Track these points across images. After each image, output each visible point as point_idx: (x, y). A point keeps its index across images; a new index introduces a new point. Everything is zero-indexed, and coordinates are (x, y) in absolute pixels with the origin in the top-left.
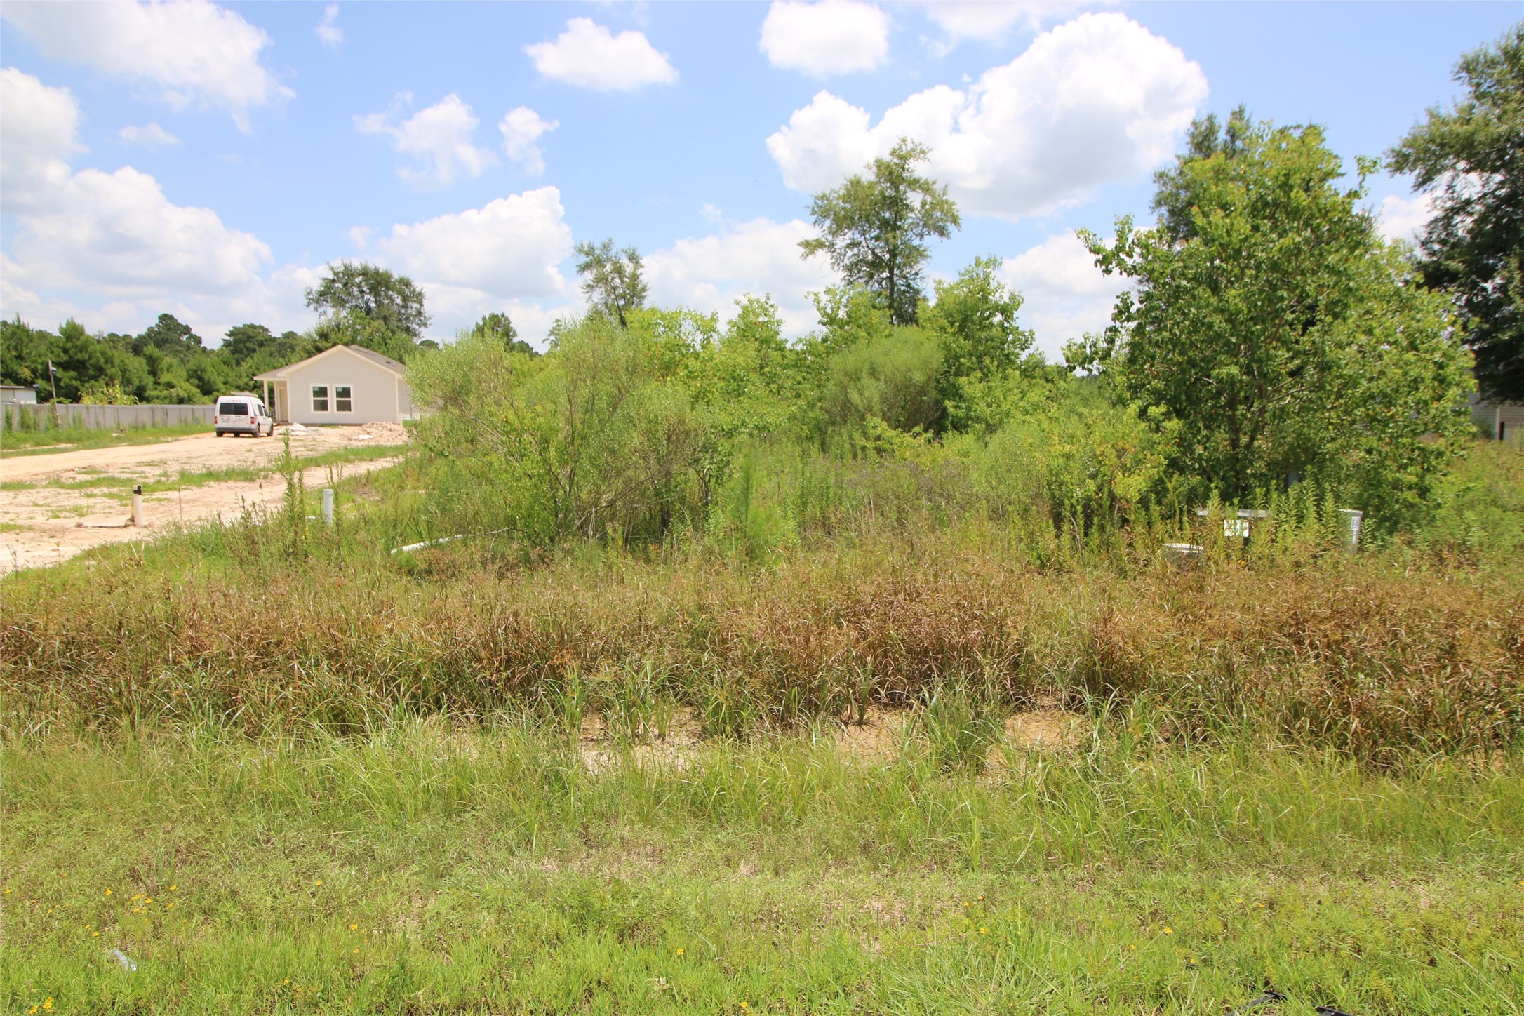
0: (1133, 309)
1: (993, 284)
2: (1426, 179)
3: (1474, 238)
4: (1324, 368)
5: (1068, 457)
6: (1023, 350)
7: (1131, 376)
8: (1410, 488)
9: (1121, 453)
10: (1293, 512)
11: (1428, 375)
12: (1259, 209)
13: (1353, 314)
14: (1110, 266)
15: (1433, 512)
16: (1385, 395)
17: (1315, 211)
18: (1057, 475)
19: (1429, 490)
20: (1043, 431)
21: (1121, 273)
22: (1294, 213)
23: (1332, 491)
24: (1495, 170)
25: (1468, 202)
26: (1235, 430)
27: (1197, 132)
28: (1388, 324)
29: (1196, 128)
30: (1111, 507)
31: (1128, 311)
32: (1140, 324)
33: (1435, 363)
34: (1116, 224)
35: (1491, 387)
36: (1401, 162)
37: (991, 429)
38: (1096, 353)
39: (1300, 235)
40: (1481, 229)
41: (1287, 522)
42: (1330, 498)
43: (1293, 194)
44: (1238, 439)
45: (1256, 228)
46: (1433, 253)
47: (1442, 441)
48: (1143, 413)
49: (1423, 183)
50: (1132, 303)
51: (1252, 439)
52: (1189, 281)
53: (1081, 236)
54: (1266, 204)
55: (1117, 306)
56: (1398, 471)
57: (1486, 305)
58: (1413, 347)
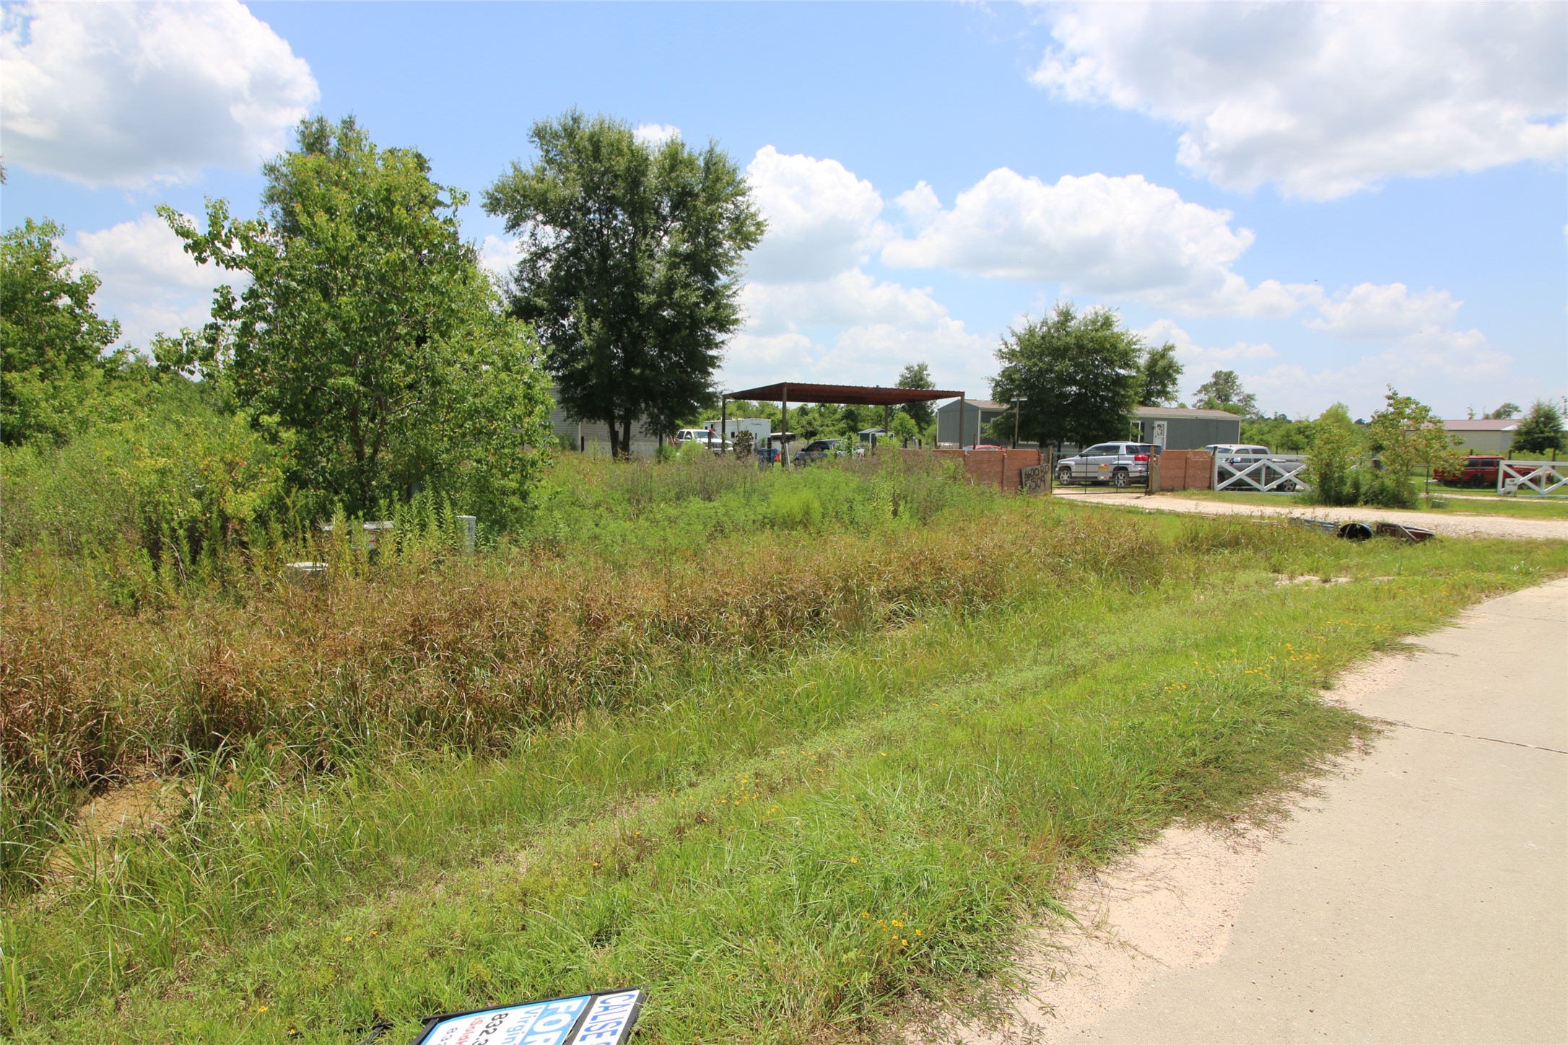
0: (237, 306)
1: (56, 258)
2: (514, 225)
3: (553, 281)
4: (435, 382)
5: (163, 472)
6: (106, 344)
7: (242, 381)
8: (514, 493)
9: (231, 467)
10: (416, 521)
11: (520, 392)
12: (363, 219)
13: (457, 334)
14: (204, 254)
15: (531, 513)
16: (488, 411)
17: (416, 231)
18: (150, 493)
19: (528, 494)
20: (127, 442)
21: (218, 264)
22: (398, 230)
23: (450, 498)
24: (563, 226)
25: (547, 250)
26: (358, 441)
27: (307, 132)
28: (485, 346)
29: (306, 128)
30: (224, 528)
31: (231, 309)
32: (244, 324)
33: (525, 383)
34: (207, 207)
35: (573, 407)
36: (494, 205)
37: (60, 439)
38: (195, 352)
39: (404, 252)
40: (558, 275)
41: (411, 531)
42: (447, 505)
43: (395, 210)
44: (362, 450)
45: (362, 238)
46: (524, 290)
47: (535, 451)
48: (255, 424)
49: (513, 227)
50: (234, 300)
51: (376, 451)
52: (299, 282)
53: (163, 213)
54: (371, 216)
55: (217, 301)
56: (503, 479)
57: (565, 339)
58: (507, 368)
